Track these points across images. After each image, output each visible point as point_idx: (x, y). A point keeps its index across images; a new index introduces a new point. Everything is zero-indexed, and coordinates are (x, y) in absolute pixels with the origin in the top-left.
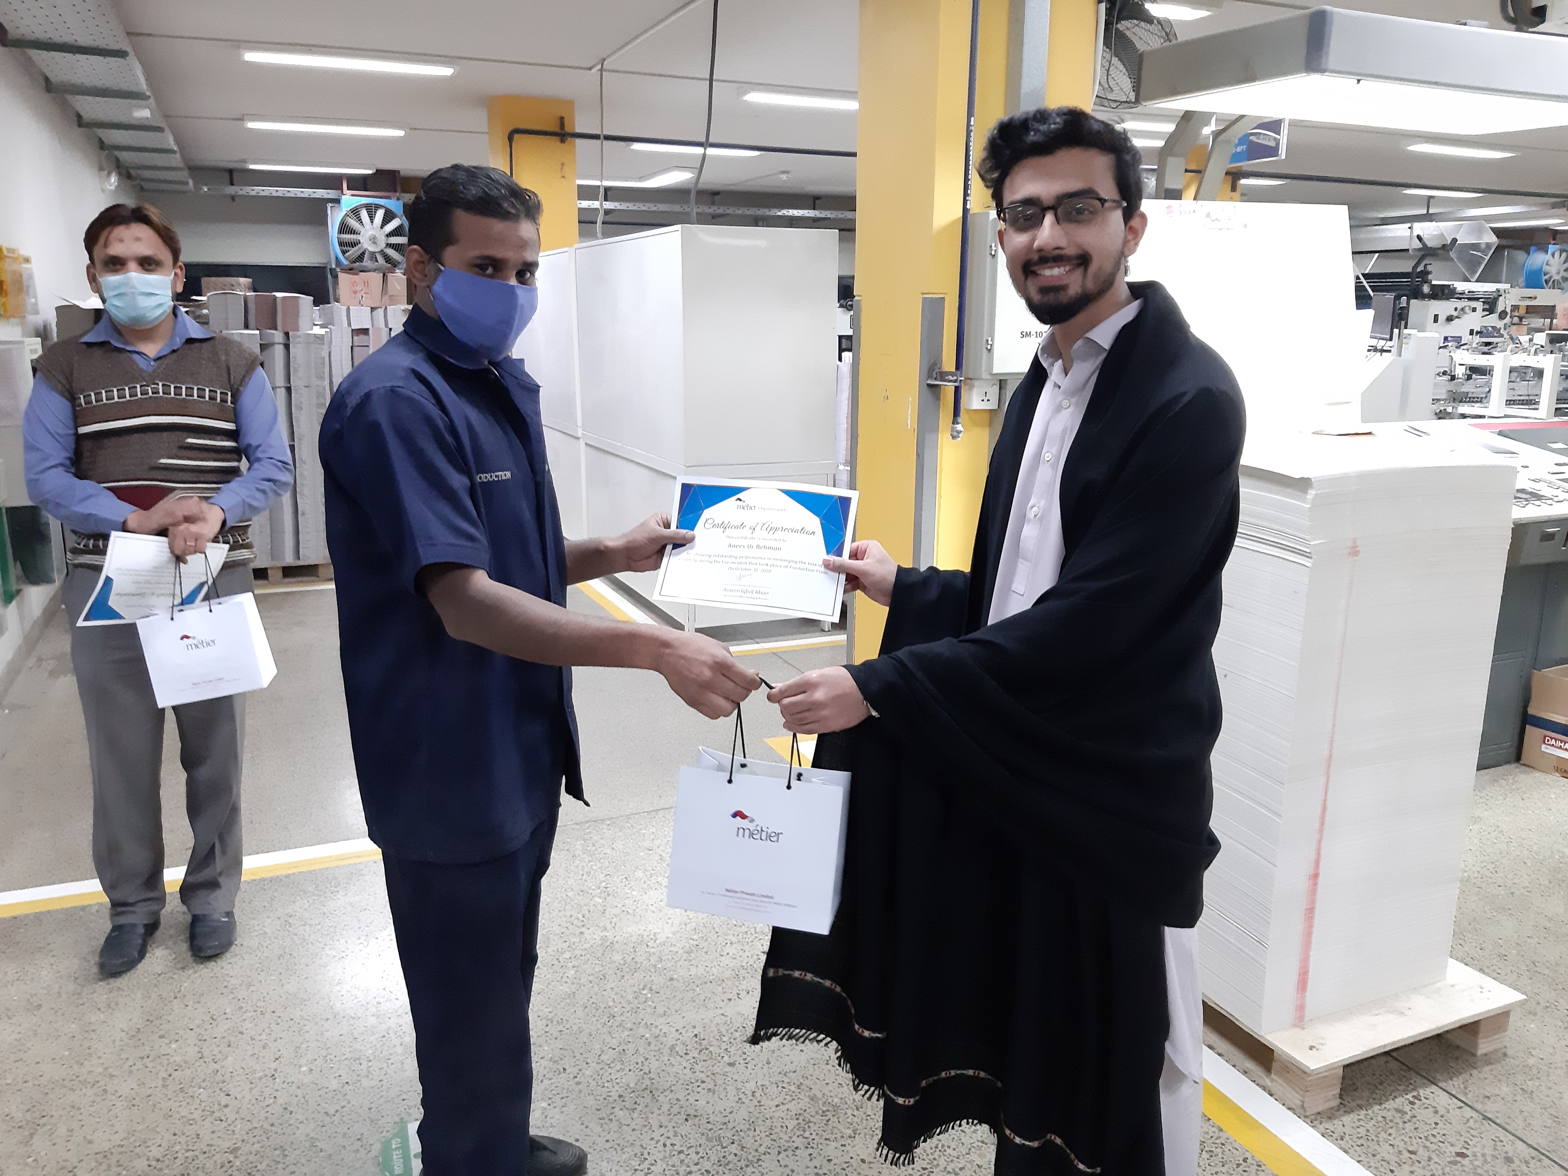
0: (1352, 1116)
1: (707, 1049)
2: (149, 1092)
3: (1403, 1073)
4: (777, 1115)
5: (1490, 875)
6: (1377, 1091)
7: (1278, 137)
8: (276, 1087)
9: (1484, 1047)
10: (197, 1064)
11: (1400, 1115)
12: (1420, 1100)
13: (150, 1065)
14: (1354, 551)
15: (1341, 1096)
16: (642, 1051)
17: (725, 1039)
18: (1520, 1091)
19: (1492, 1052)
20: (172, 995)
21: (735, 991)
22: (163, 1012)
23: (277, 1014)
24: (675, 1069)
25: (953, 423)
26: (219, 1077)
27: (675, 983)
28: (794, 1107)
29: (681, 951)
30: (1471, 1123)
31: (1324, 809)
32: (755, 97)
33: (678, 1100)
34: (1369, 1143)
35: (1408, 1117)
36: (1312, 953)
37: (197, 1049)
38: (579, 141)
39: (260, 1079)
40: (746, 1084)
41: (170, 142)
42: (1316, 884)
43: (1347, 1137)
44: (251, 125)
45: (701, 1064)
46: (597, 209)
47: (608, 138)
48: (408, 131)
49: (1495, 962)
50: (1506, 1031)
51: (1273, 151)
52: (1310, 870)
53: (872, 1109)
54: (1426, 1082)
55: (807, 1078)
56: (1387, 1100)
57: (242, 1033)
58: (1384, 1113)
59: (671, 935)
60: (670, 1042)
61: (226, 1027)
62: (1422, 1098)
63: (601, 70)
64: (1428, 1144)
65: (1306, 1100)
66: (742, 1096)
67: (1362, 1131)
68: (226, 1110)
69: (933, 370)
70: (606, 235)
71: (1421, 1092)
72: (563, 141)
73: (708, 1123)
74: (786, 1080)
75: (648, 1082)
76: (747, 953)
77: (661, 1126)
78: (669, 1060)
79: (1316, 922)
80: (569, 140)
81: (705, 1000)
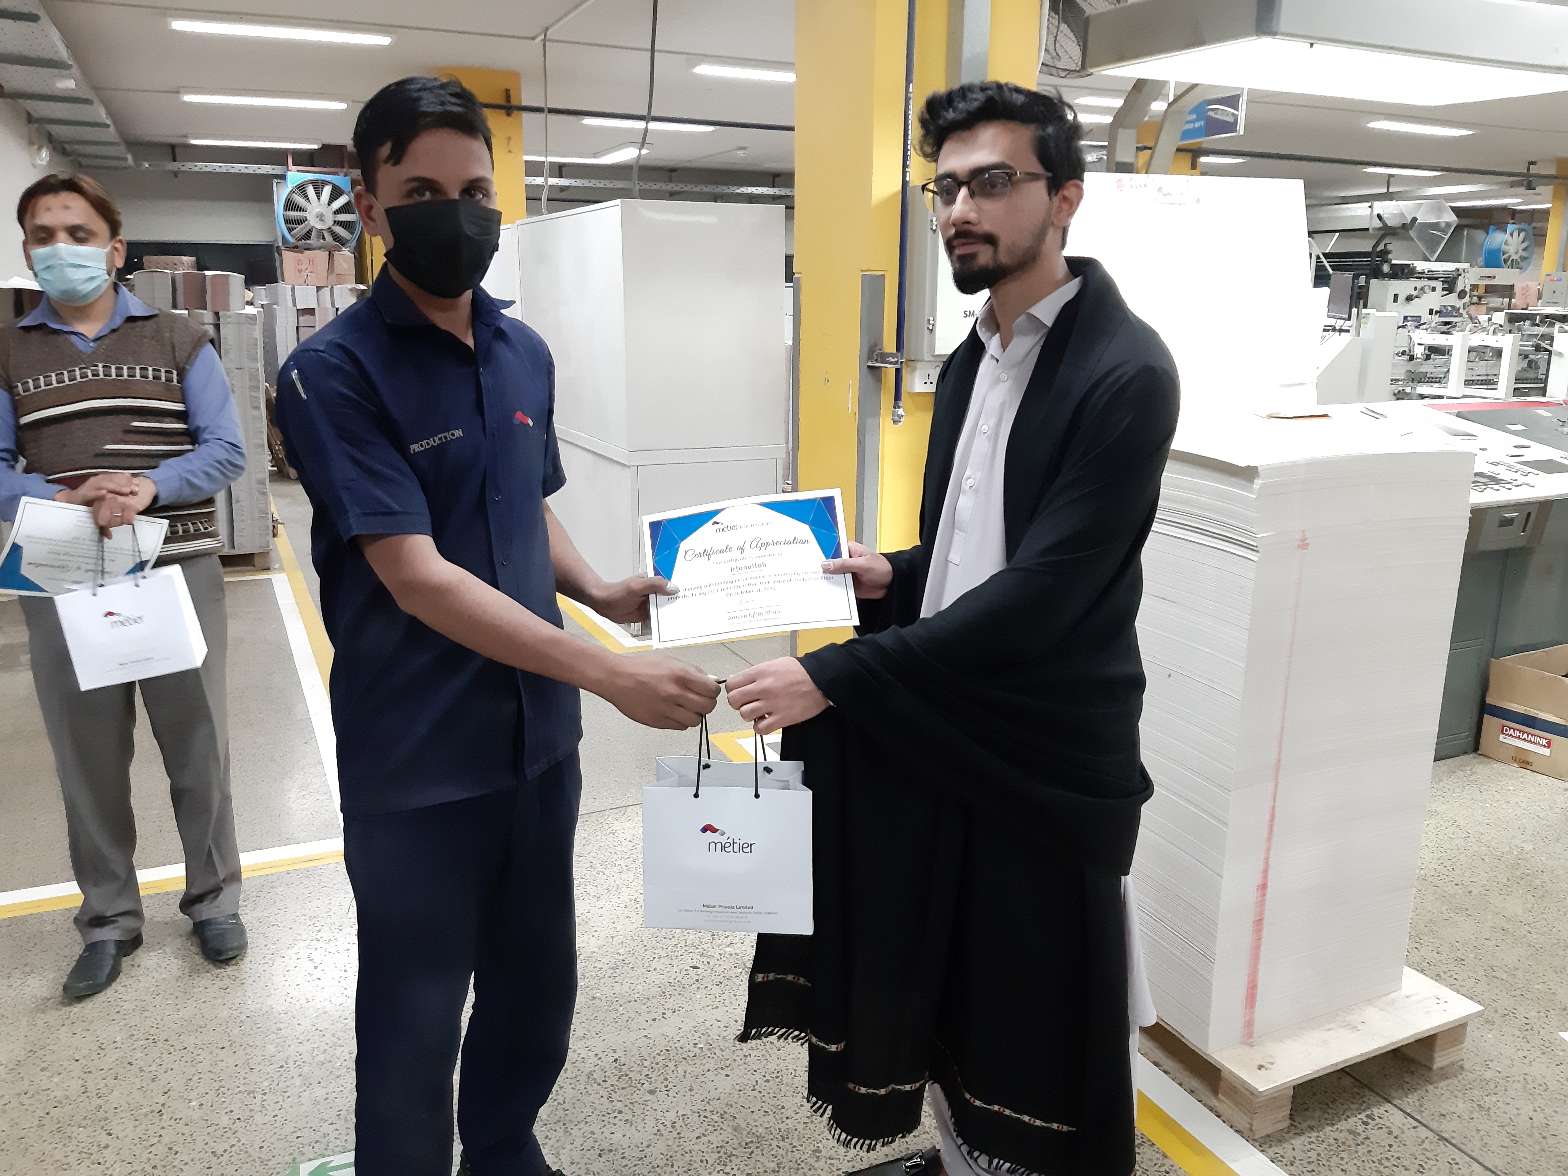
0: (1302, 1138)
1: (627, 1075)
2: (23, 1133)
3: (1356, 1090)
4: (697, 1147)
5: (1447, 873)
6: (1330, 1111)
7: (1236, 112)
8: (163, 1124)
9: (1440, 1061)
10: (81, 1099)
11: (1352, 1136)
12: (1374, 1120)
14: (1304, 544)
15: (1291, 1117)
17: (646, 1063)
18: (1477, 1109)
19: (1448, 1066)
21: (660, 1011)
22: (48, 1041)
23: (171, 1043)
24: (591, 1098)
25: (895, 407)
26: (101, 1115)
27: (597, 1002)
28: (716, 1139)
29: (606, 967)
30: (1426, 1145)
31: (1273, 816)
32: (704, 70)
33: (593, 1133)
34: (1320, 1169)
35: (1360, 1139)
36: (1260, 967)
37: (81, 1082)
38: (526, 115)
39: (146, 1115)
40: (666, 1114)
41: (102, 115)
42: (1264, 895)
43: (1297, 1162)
44: (188, 98)
45: (619, 1092)
46: (542, 186)
47: (552, 111)
48: (351, 103)
49: (1450, 967)
50: (1463, 1043)
51: (1231, 127)
52: (1258, 880)
53: (799, 1139)
54: (1380, 1099)
55: (731, 1106)
56: (1340, 1121)
57: (130, 1064)
58: (1336, 1135)
59: (596, 950)
60: (588, 1067)
61: (115, 1057)
62: (1376, 1118)
63: (545, 40)
64: (1381, 1168)
65: (1255, 1123)
66: (661, 1127)
67: (1313, 1155)
68: (104, 1151)
69: (874, 351)
70: (550, 211)
71: (1376, 1111)
72: (508, 115)
73: (623, 1158)
74: (709, 1108)
75: (561, 1113)
76: (675, 968)
77: (573, 1163)
78: (585, 1088)
79: (1265, 934)
80: (515, 113)
81: (627, 1021)
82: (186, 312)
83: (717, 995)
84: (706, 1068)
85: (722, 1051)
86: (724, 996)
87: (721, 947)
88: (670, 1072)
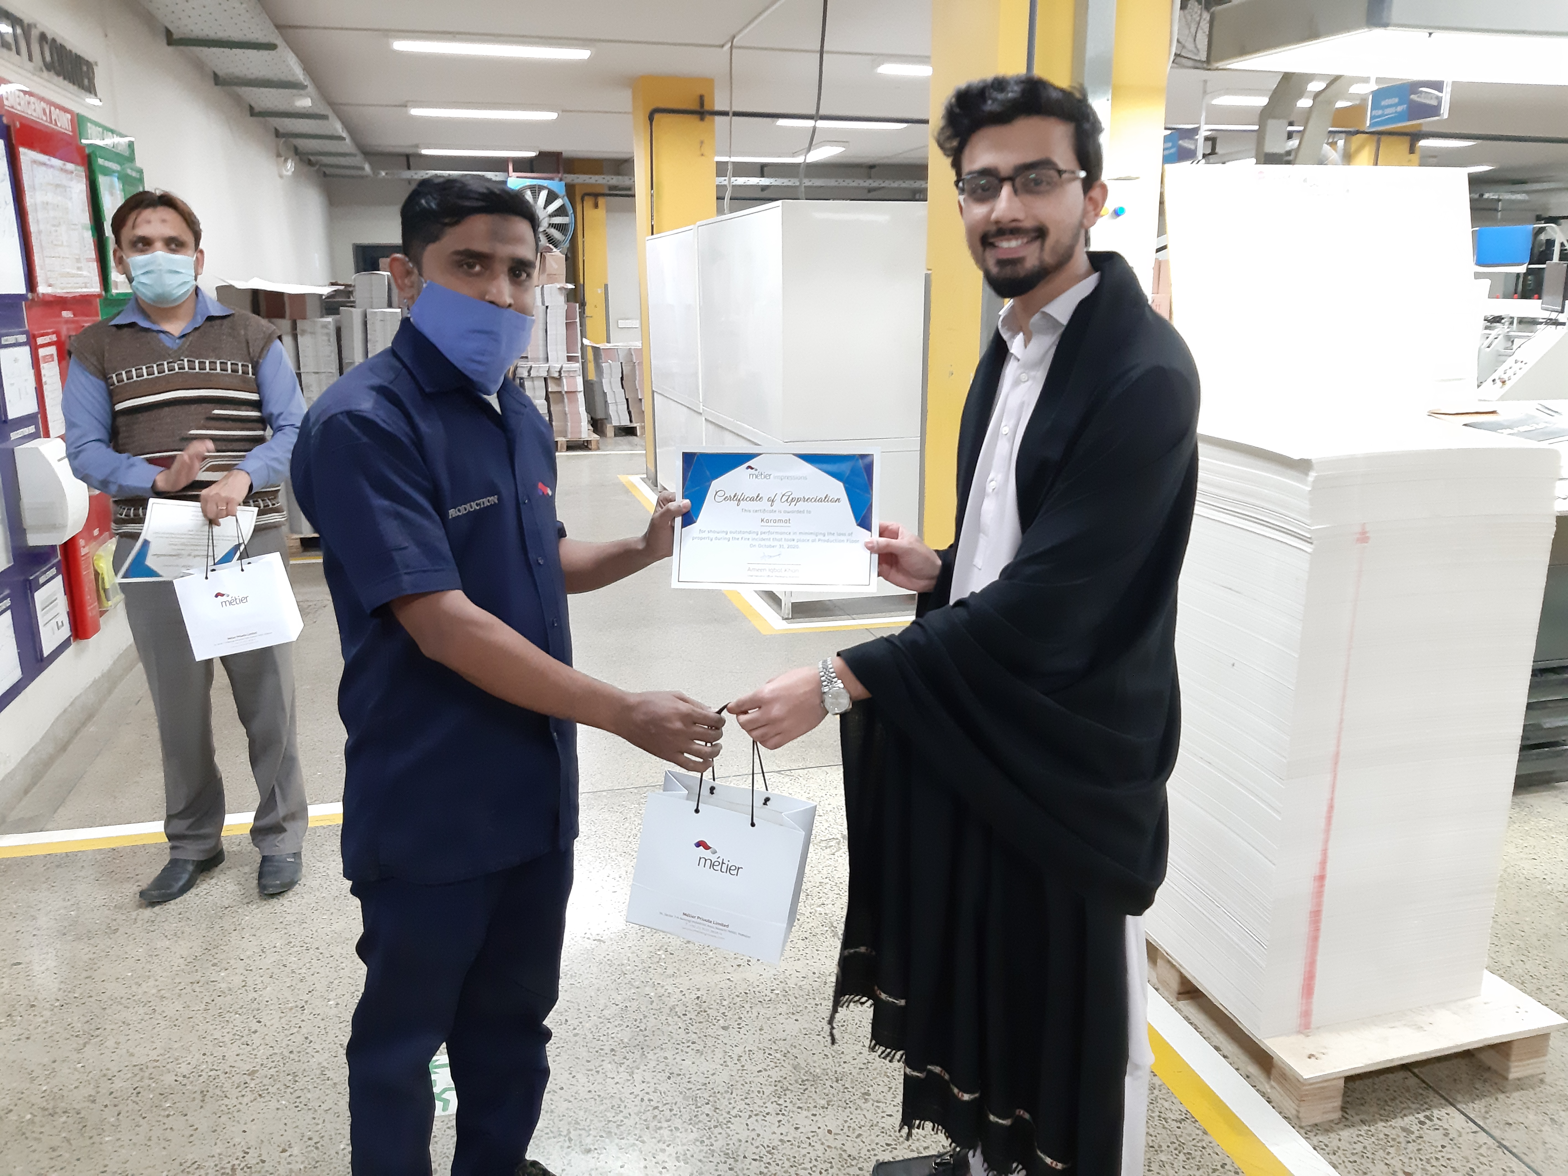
0: (1351, 1130)
1: (705, 1011)
2: (192, 1014)
3: (1421, 1091)
4: (757, 1080)
6: (1387, 1108)
7: (1440, 94)
8: (303, 1018)
9: (1516, 1071)
10: (240, 991)
11: (1405, 1134)
12: (1431, 1120)
13: (198, 989)
14: (1363, 537)
15: (1343, 1109)
16: (643, 1008)
17: (725, 1003)
18: (1549, 1120)
19: (1527, 1077)
20: (233, 928)
22: (221, 942)
23: (320, 951)
24: (670, 1029)
26: (255, 1005)
27: (690, 946)
28: (775, 1074)
30: (1483, 1150)
31: (1331, 807)
32: (888, 69)
33: (666, 1058)
34: (1363, 1161)
35: (1413, 1137)
36: (1319, 958)
37: (243, 978)
38: (718, 119)
39: (291, 1009)
40: (735, 1048)
41: (338, 128)
42: (1322, 886)
43: (1340, 1152)
44: (415, 112)
45: (696, 1025)
46: (725, 186)
47: (737, 114)
48: (560, 113)
49: (1555, 982)
50: (1545, 1055)
51: (1434, 110)
52: (1315, 871)
53: (852, 1082)
54: (1443, 1102)
55: (795, 1047)
56: (1395, 1117)
57: (285, 966)
58: (1386, 1131)
60: (672, 1002)
61: (273, 959)
62: (1435, 1119)
63: (731, 47)
64: (1428, 1167)
65: (1302, 1110)
66: (728, 1059)
67: (1359, 1147)
68: (253, 1035)
70: (732, 211)
71: (1436, 1113)
72: (702, 119)
73: (689, 1082)
74: (774, 1047)
75: (641, 1038)
77: (643, 1082)
78: (667, 1019)
79: (1323, 926)
80: (708, 118)
81: (715, 965)
82: (399, 310)
83: (801, 949)
84: (779, 1011)
85: (796, 998)
86: (807, 951)
87: (812, 907)
88: (745, 1013)
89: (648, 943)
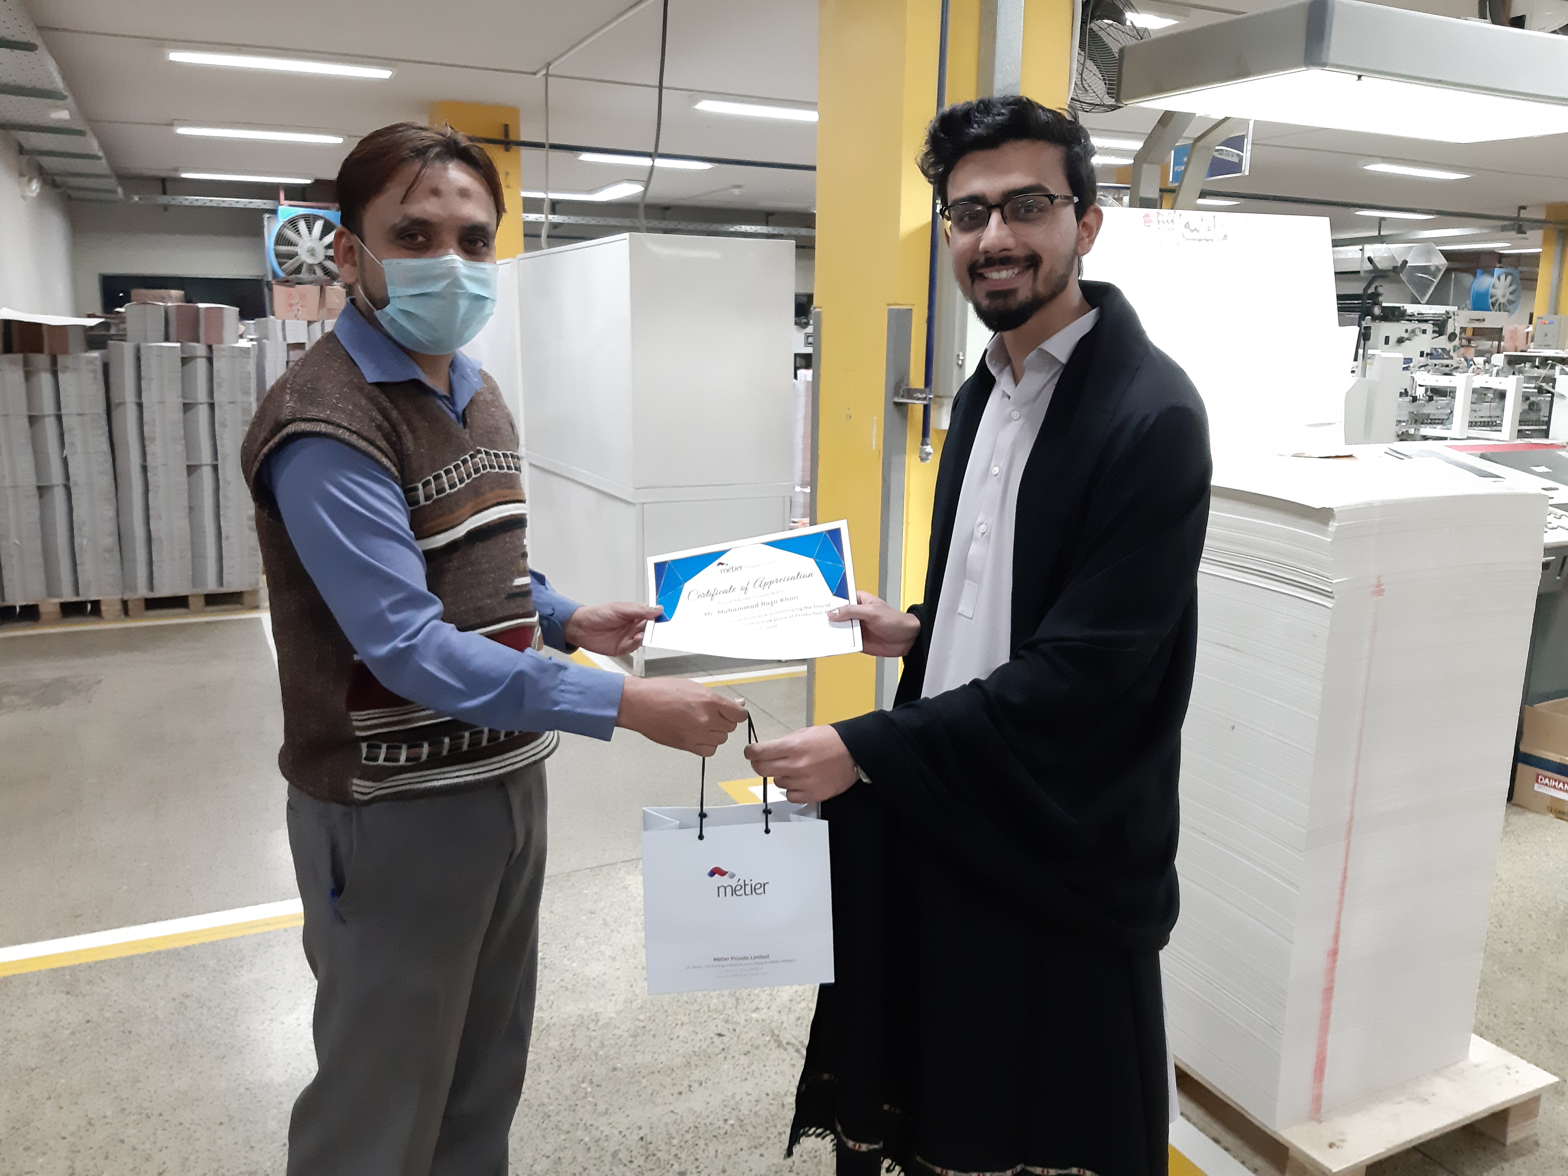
1: (654, 1155)
3: (1428, 1167)
7: (1240, 153)
9: (1514, 1135)
14: (1379, 590)
16: (580, 1158)
17: (675, 1142)
19: (1522, 1141)
21: (686, 1083)
23: (165, 1117)
25: (922, 444)
27: (619, 1074)
29: (626, 1035)
31: (1345, 878)
32: (707, 106)
36: (1330, 1038)
38: (526, 150)
41: (94, 146)
42: (1335, 961)
44: (182, 131)
46: (542, 222)
47: (553, 147)
48: (346, 139)
50: (1536, 1116)
51: (1235, 167)
52: (1330, 947)
59: (614, 1015)
60: (612, 1147)
61: (105, 1134)
63: (547, 75)
69: (900, 387)
70: (550, 246)
72: (507, 150)
76: (700, 1036)
78: (611, 1170)
79: (1335, 1003)
80: (514, 148)
81: (652, 1094)
82: (178, 345)
83: (746, 1065)
84: (739, 1146)
85: (755, 1127)
86: (753, 1067)
87: (746, 1013)
88: (700, 1152)
89: (569, 1073)
